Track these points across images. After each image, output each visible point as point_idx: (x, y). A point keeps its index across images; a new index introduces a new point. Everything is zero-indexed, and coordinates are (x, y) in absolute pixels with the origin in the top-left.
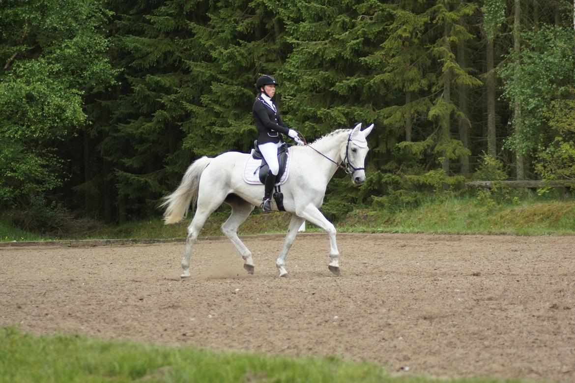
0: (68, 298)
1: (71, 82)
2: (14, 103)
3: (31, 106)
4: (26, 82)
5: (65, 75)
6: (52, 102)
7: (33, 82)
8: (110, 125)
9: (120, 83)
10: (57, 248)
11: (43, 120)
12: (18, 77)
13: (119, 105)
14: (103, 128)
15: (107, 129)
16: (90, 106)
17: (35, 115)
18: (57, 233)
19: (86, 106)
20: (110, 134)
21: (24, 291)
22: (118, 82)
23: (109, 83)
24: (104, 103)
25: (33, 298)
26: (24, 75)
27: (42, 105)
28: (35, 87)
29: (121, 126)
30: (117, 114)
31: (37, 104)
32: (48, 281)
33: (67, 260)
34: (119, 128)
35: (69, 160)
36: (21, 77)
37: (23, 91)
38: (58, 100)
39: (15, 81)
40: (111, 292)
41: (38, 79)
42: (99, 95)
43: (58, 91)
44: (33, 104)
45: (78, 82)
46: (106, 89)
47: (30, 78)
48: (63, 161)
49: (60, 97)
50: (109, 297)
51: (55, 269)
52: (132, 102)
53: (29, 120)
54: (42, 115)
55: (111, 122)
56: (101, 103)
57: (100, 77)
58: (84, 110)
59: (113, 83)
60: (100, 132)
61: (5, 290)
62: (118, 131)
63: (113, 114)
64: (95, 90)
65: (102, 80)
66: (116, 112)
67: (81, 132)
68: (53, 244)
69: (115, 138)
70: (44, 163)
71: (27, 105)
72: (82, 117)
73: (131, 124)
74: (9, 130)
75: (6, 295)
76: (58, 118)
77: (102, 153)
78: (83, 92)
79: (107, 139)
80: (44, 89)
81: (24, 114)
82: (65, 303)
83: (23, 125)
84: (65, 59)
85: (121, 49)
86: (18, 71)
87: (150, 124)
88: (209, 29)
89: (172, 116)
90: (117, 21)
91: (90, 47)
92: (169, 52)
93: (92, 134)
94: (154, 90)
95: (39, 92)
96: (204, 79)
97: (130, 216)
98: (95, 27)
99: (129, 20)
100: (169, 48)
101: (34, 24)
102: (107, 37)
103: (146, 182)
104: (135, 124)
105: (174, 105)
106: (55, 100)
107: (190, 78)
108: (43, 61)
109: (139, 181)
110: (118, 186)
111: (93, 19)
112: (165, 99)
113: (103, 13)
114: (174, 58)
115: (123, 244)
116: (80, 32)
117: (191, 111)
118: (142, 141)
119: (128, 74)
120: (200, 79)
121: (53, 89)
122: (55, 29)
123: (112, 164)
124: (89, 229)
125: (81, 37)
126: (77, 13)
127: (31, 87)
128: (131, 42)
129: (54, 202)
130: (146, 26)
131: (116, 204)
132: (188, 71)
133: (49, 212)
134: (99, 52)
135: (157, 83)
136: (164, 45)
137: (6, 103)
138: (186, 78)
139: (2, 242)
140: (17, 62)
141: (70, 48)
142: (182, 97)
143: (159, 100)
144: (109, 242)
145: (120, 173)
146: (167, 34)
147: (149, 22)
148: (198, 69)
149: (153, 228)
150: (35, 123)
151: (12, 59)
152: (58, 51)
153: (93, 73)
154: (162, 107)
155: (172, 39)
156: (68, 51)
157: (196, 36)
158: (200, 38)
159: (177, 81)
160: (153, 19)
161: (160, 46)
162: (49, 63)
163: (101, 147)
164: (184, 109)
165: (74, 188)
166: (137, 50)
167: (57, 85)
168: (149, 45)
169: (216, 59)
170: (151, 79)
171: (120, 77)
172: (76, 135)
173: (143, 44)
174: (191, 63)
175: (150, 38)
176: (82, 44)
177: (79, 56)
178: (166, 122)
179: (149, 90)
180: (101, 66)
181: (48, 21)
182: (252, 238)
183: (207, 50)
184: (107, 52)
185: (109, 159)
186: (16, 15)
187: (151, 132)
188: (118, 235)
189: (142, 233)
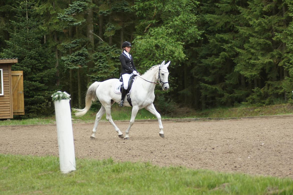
0: (176, 148)
1: (178, 38)
2: (149, 49)
3: (158, 51)
4: (155, 39)
5: (174, 35)
6: (168, 48)
7: (159, 38)
8: (197, 60)
9: (202, 39)
10: (171, 123)
11: (163, 58)
12: (151, 36)
13: (202, 50)
14: (194, 61)
15: (196, 62)
16: (187, 50)
17: (160, 55)
18: (171, 115)
19: (185, 51)
20: (197, 64)
21: (154, 144)
22: (201, 38)
23: (197, 38)
24: (194, 49)
25: (159, 148)
26: (154, 35)
27: (163, 50)
28: (159, 41)
29: (203, 60)
30: (201, 54)
31: (160, 50)
32: (166, 139)
33: (176, 128)
35: (177, 78)
36: (153, 36)
37: (154, 43)
39: (149, 38)
40: (198, 145)
41: (161, 37)
42: (192, 45)
43: (171, 43)
44: (159, 49)
45: (181, 38)
46: (196, 42)
47: (157, 36)
48: (173, 78)
49: (172, 46)
50: (197, 147)
51: (170, 133)
52: (209, 48)
53: (157, 58)
54: (163, 55)
55: (198, 58)
56: (193, 49)
57: (192, 36)
58: (184, 53)
60: (192, 64)
61: (145, 144)
62: (201, 63)
63: (199, 54)
64: (190, 42)
65: (193, 37)
66: (200, 53)
67: (183, 64)
68: (169, 120)
69: (200, 66)
71: (155, 50)
72: (183, 56)
73: (208, 59)
74: (146, 63)
75: (145, 146)
76: (171, 56)
77: (193, 74)
78: (184, 43)
79: (196, 67)
80: (164, 42)
81: (154, 55)
82: (175, 150)
83: (153, 60)
84: (175, 27)
85: (203, 21)
86: (151, 33)
87: (217, 59)
88: (248, 10)
89: (229, 55)
90: (201, 7)
91: (187, 20)
92: (228, 22)
93: (188, 65)
94: (220, 42)
95: (161, 44)
96: (246, 35)
97: (207, 106)
98: (190, 10)
99: (207, 6)
100: (228, 20)
101: (159, 9)
102: (196, 15)
103: (216, 89)
104: (210, 59)
105: (230, 49)
106: (170, 47)
107: (238, 36)
108: (164, 28)
109: (212, 88)
110: (201, 91)
111: (189, 6)
112: (225, 46)
113: (194, 3)
114: (230, 25)
115: (204, 121)
116: (182, 12)
117: (239, 52)
118: (214, 68)
119: (207, 34)
120: (243, 35)
121: (169, 42)
122: (170, 11)
123: (198, 80)
124: (187, 112)
125: (183, 15)
126: (181, 3)
127: (158, 41)
128: (208, 17)
129: (169, 99)
130: (216, 9)
131: (201, 100)
132: (237, 32)
133: (166, 105)
134: (192, 23)
135: (221, 38)
136: (225, 19)
137: (145, 49)
138: (236, 35)
139: (143, 119)
140: (151, 29)
141: (177, 21)
142: (234, 45)
143: (222, 47)
144: (197, 119)
145: (202, 84)
146: (227, 13)
147: (217, 7)
148: (243, 30)
149: (219, 112)
150: (159, 59)
151: (148, 27)
152: (171, 23)
153: (189, 33)
154: (224, 50)
155: (229, 16)
156: (176, 23)
157: (241, 14)
158: (244, 14)
159: (232, 37)
160: (220, 5)
161: (223, 19)
162: (167, 29)
163: (193, 71)
164: (235, 51)
165: (179, 92)
166: (211, 21)
167: (170, 40)
168: (217, 19)
169: (252, 25)
170: (218, 36)
171: (202, 35)
172: (180, 65)
173: (215, 18)
174: (239, 28)
175: (218, 15)
176: (183, 19)
177: (182, 25)
178: (226, 58)
179: (217, 42)
180: (193, 30)
181: (166, 7)
182: (270, 117)
183: (247, 21)
184: (196, 23)
185: (197, 77)
186: (150, 5)
187: (218, 63)
188: (201, 116)
189: (214, 115)
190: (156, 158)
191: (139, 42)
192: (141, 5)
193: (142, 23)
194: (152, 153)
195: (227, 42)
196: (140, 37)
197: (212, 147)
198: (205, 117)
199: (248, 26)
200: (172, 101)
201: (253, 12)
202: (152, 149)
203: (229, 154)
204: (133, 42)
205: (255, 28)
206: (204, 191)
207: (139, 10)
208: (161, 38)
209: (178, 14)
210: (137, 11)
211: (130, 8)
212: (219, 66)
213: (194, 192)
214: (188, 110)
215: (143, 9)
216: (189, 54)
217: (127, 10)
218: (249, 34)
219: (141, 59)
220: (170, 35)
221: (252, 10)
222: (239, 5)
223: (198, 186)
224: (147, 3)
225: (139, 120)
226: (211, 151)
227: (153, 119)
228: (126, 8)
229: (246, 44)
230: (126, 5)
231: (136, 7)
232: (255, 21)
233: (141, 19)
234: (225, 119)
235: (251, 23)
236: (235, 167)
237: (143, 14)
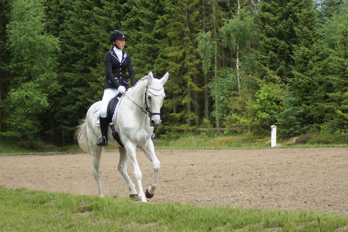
1: (43, 91)
2: (21, 99)
3: (27, 101)
4: (25, 91)
5: (40, 88)
6: (35, 99)
7: (28, 91)
11: (32, 106)
12: (22, 89)
13: (62, 100)
15: (58, 109)
16: (51, 100)
17: (29, 104)
18: (38, 150)
19: (49, 100)
20: (59, 111)
22: (61, 91)
24: (56, 99)
27: (32, 100)
28: (29, 93)
29: (63, 108)
30: (62, 103)
31: (30, 100)
34: (62, 109)
35: (42, 122)
36: (24, 89)
37: (24, 95)
38: (38, 98)
39: (21, 91)
42: (55, 96)
43: (38, 94)
44: (28, 99)
45: (46, 91)
46: (57, 94)
47: (27, 89)
48: (40, 122)
49: (39, 97)
52: (67, 98)
53: (27, 106)
54: (32, 104)
55: (59, 106)
57: (54, 89)
58: (48, 102)
59: (59, 91)
60: (55, 110)
62: (62, 110)
63: (60, 103)
64: (53, 94)
67: (47, 110)
68: (36, 154)
69: (61, 113)
70: (33, 123)
72: (47, 104)
74: (19, 109)
76: (38, 105)
77: (56, 118)
78: (48, 95)
79: (58, 113)
80: (32, 94)
81: (25, 103)
83: (24, 108)
84: (41, 82)
85: (63, 78)
86: (22, 87)
87: (74, 107)
88: (97, 70)
89: (82, 104)
90: (61, 67)
91: (50, 77)
92: (81, 78)
93: (52, 111)
94: (75, 94)
95: (30, 95)
96: (95, 89)
97: (67, 143)
98: (52, 69)
99: (66, 66)
100: (81, 77)
101: (29, 68)
102: (57, 73)
103: (73, 130)
104: (68, 107)
105: (83, 99)
106: (37, 98)
107: (90, 89)
108: (32, 83)
109: (70, 130)
110: (62, 131)
111: (52, 66)
112: (80, 97)
113: (56, 64)
114: (83, 81)
115: (63, 154)
116: (46, 71)
117: (90, 102)
118: (71, 114)
119: (66, 88)
120: (93, 89)
121: (36, 94)
122: (37, 70)
123: (59, 123)
124: (51, 148)
125: (47, 73)
126: (45, 64)
127: (27, 93)
128: (67, 75)
129: (37, 138)
130: (73, 69)
131: (61, 138)
132: (89, 86)
133: (35, 142)
134: (54, 79)
135: (77, 91)
136: (80, 76)
137: (18, 99)
138: (88, 89)
139: (16, 154)
140: (22, 83)
141: (42, 78)
142: (87, 96)
143: (77, 97)
144: (58, 153)
145: (63, 126)
146: (81, 72)
147: (73, 67)
148: (93, 85)
149: (75, 148)
150: (29, 107)
151: (20, 82)
152: (38, 79)
153: (51, 87)
154: (79, 100)
155: (83, 74)
156: (41, 79)
157: (92, 73)
158: (93, 73)
159: (85, 90)
160: (75, 66)
161: (78, 76)
162: (35, 84)
163: (56, 116)
164: (87, 101)
165: (45, 133)
166: (69, 78)
167: (37, 92)
168: (74, 76)
169: (100, 81)
170: (74, 89)
171: (62, 89)
172: (45, 112)
173: (71, 76)
174: (90, 83)
175: (74, 73)
176: (47, 76)
177: (46, 80)
178: (80, 106)
179: (73, 93)
180: (55, 84)
181: (34, 67)
182: (113, 151)
183: (96, 78)
184: (57, 79)
185: (59, 121)
186: (22, 65)
187: (74, 110)
188: (62, 150)
189: (71, 150)
190: (14, 182)
191: (13, 93)
192: (15, 65)
193: (15, 79)
194: (12, 179)
195: (81, 94)
196: (14, 90)
197: (59, 174)
198: (65, 151)
199: (97, 81)
200: (39, 139)
201: (100, 71)
202: (13, 176)
203: (69, 179)
204: (8, 94)
205: (101, 84)
206: (37, 206)
207: (13, 69)
208: (30, 90)
209: (43, 72)
210: (11, 70)
211: (6, 67)
212: (75, 113)
213: (29, 207)
214: (52, 146)
215: (16, 69)
216: (53, 103)
217: (3, 69)
218: (98, 88)
219: (15, 107)
220: (37, 88)
221: (99, 70)
222: (90, 66)
223: (34, 202)
224: (19, 64)
225: (13, 154)
226: (57, 177)
227: (23, 153)
228: (3, 68)
229: (96, 96)
230: (3, 66)
231: (11, 66)
232: (102, 78)
233: (14, 76)
234: (79, 153)
235: (99, 79)
236: (71, 189)
237: (16, 72)
